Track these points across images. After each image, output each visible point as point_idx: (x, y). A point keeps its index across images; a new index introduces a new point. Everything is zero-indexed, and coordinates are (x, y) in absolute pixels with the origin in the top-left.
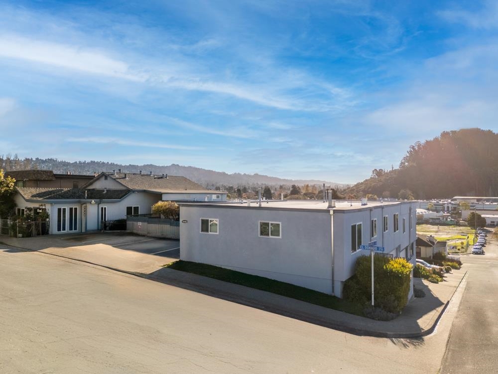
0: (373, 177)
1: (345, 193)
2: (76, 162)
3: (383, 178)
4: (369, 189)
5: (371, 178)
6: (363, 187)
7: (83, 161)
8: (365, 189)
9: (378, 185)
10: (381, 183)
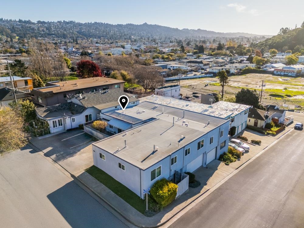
0: (280, 34)
1: (257, 47)
2: (86, 23)
3: (286, 36)
4: (274, 43)
5: (279, 35)
6: (270, 42)
7: (90, 22)
8: (271, 43)
9: (281, 41)
10: (284, 40)
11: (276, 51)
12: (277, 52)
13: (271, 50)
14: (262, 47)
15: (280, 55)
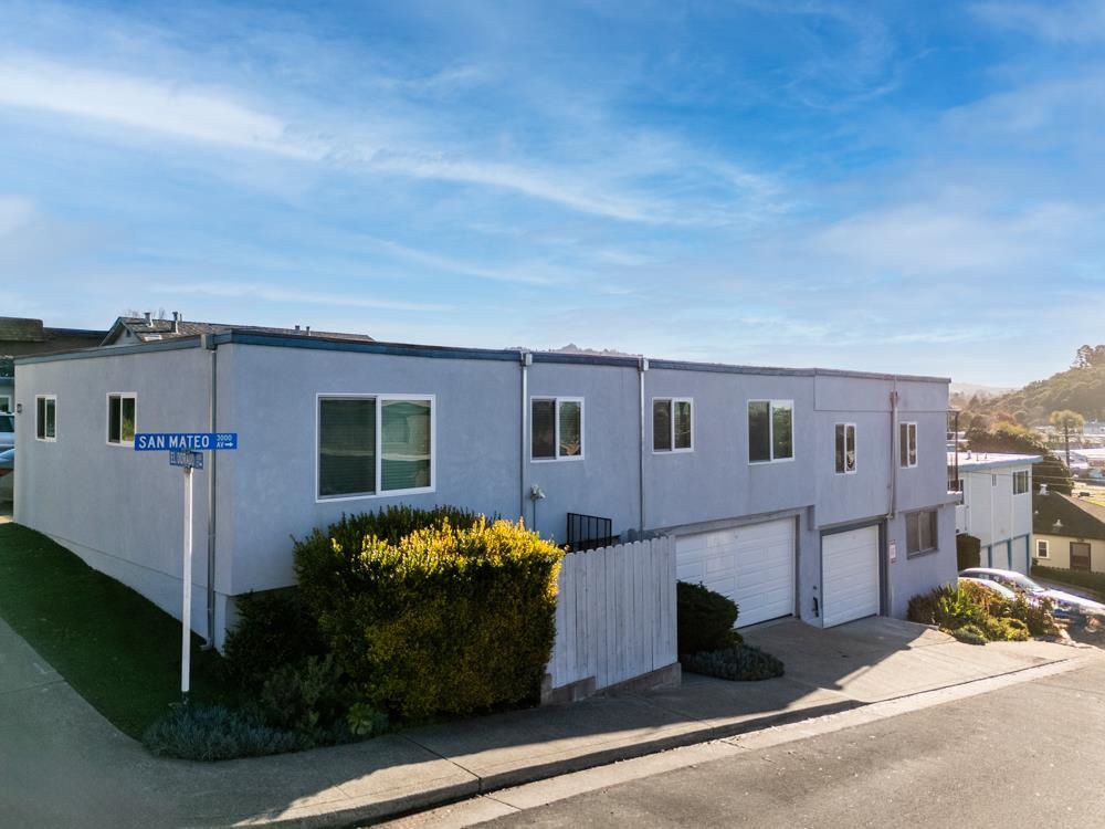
0: (1078, 365)
4: (1063, 396)
5: (1073, 369)
8: (1051, 396)
9: (1091, 387)
10: (1099, 383)
11: (1080, 417)
12: (1084, 422)
13: (1057, 416)
14: (1018, 409)
15: (1096, 429)
